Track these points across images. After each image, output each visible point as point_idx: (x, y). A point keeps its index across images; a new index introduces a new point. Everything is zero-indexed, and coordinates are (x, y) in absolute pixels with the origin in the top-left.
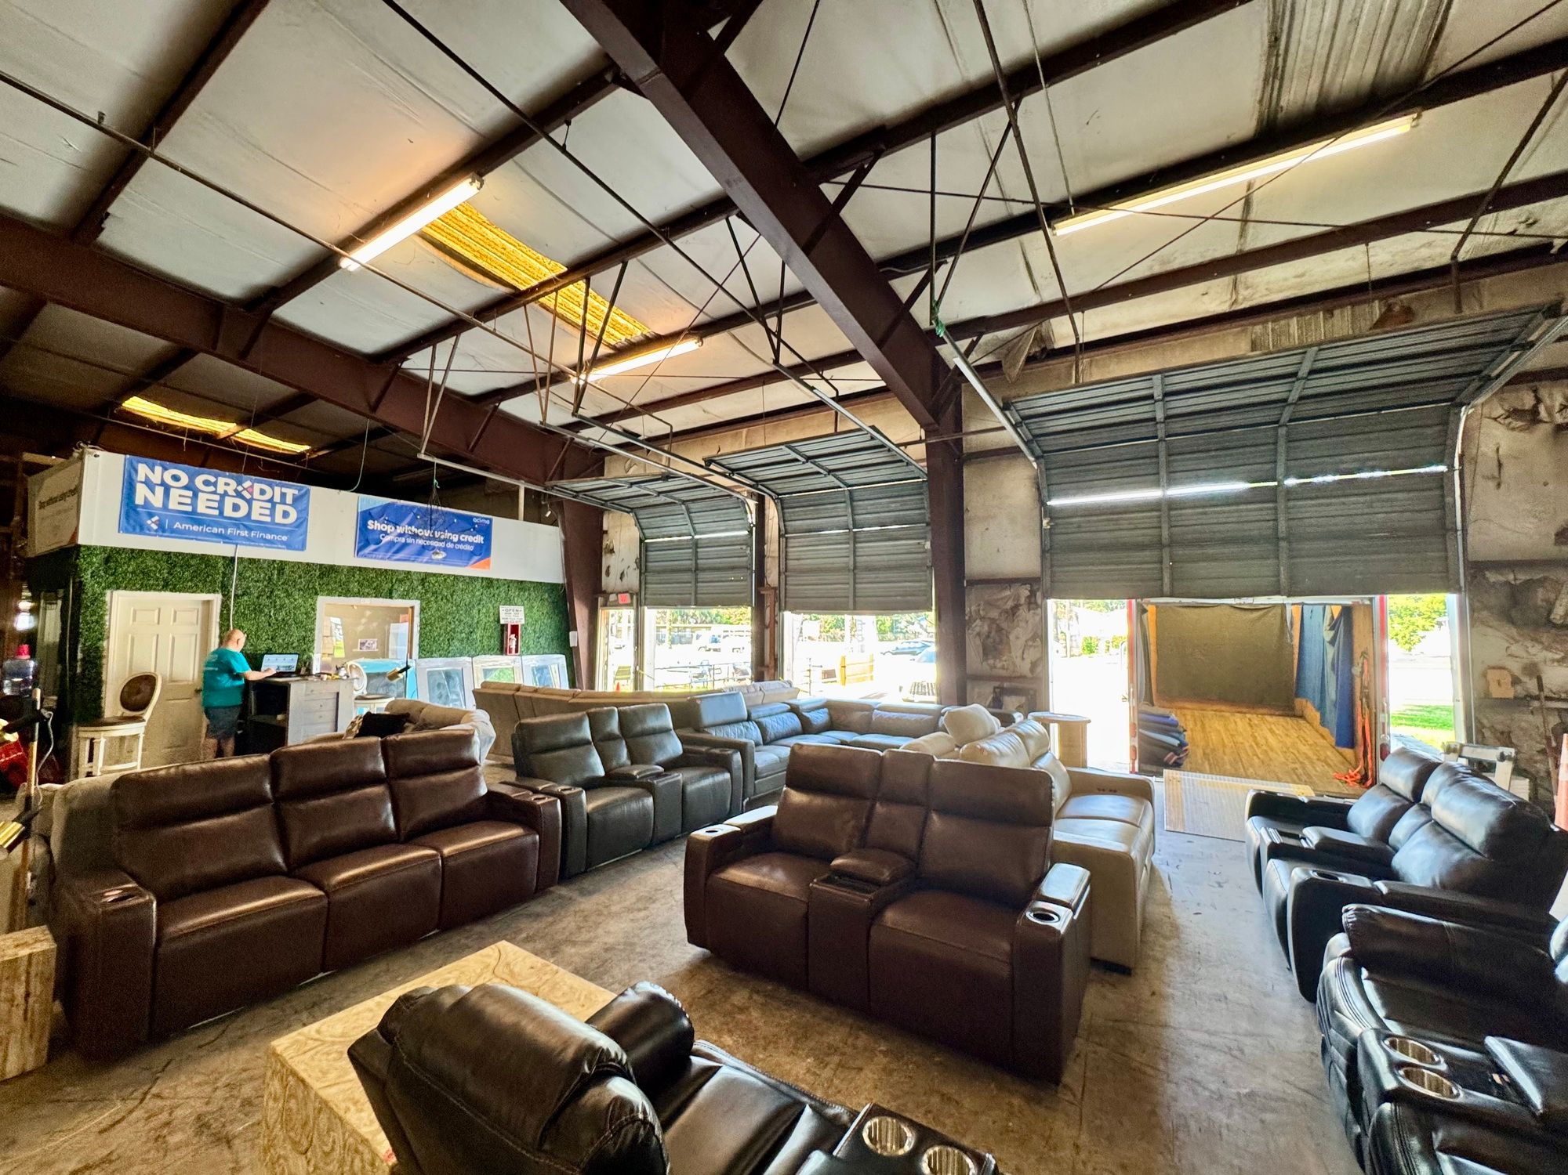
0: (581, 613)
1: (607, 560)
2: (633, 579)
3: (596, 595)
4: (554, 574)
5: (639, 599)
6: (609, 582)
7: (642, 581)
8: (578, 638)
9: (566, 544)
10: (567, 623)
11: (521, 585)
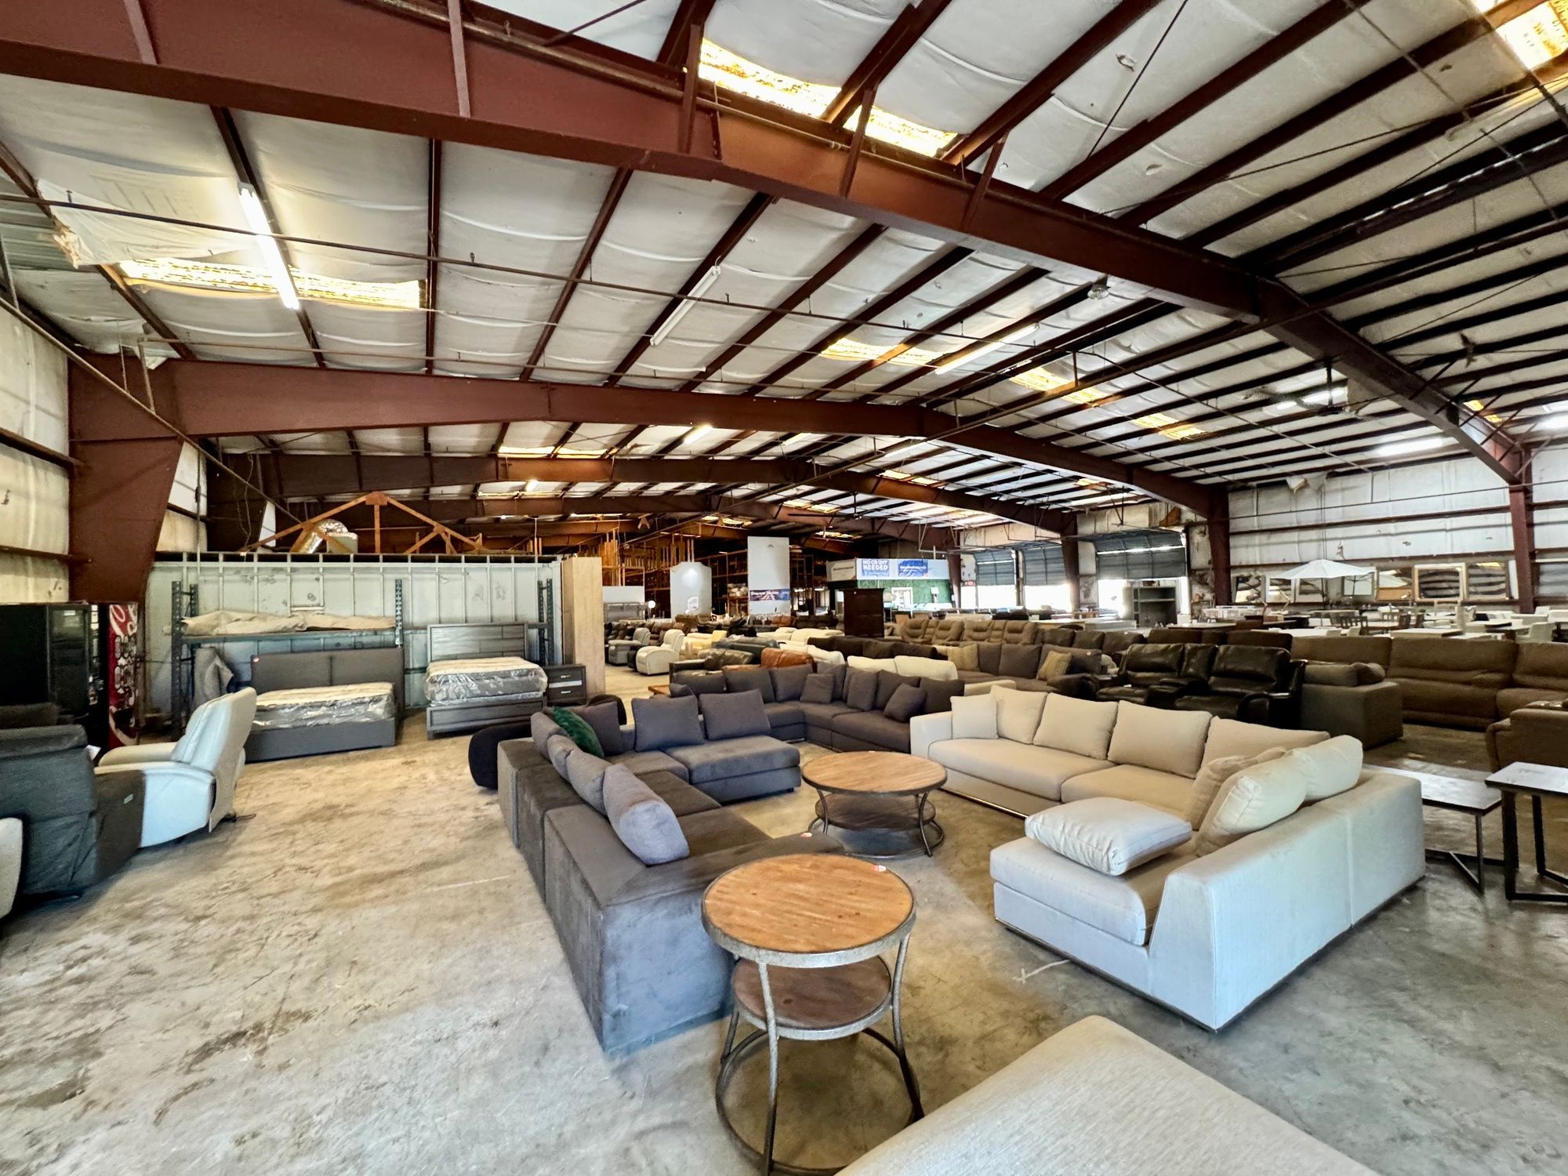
0: (955, 589)
1: (963, 570)
2: (974, 576)
3: (960, 582)
4: (947, 577)
5: (976, 583)
6: (963, 578)
7: (977, 578)
8: (955, 598)
9: (950, 566)
10: (951, 592)
11: (937, 581)
